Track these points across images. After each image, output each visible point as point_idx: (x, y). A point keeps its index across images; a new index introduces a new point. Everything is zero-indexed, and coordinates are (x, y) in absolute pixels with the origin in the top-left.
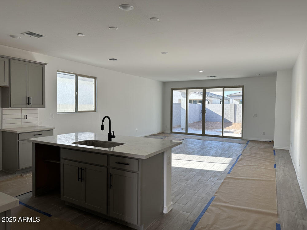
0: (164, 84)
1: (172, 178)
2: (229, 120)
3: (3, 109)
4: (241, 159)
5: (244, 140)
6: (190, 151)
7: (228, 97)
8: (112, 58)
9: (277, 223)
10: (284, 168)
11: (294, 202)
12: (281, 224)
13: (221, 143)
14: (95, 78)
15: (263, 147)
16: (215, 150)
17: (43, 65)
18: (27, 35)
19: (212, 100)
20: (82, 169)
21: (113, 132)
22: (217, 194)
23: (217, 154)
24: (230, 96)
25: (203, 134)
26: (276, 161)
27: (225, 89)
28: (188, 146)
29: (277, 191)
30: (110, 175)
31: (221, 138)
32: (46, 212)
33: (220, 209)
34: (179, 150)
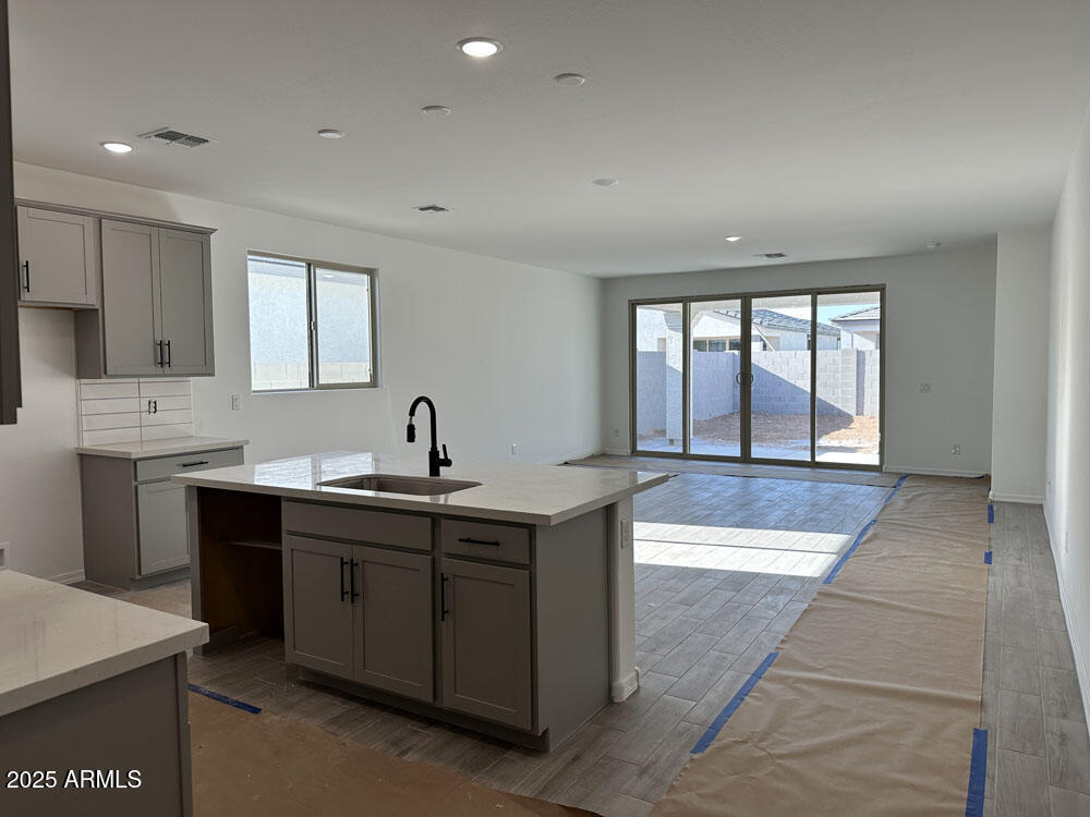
0: (606, 285)
1: (636, 597)
2: (838, 405)
3: (83, 381)
4: (875, 537)
5: (890, 474)
6: (696, 514)
7: (835, 326)
8: (430, 204)
9: (978, 727)
10: (1018, 563)
11: (1041, 668)
12: (989, 733)
13: (807, 484)
14: (371, 273)
15: (951, 496)
16: (785, 508)
17: (204, 234)
18: (157, 139)
19: (778, 338)
20: (353, 564)
21: (444, 446)
22: (787, 646)
23: (789, 522)
24: (843, 322)
25: (746, 458)
26: (993, 541)
27: (819, 296)
28: (692, 496)
29: (988, 633)
30: (443, 579)
31: (808, 470)
32: (241, 701)
33: (794, 689)
34: (661, 512)
